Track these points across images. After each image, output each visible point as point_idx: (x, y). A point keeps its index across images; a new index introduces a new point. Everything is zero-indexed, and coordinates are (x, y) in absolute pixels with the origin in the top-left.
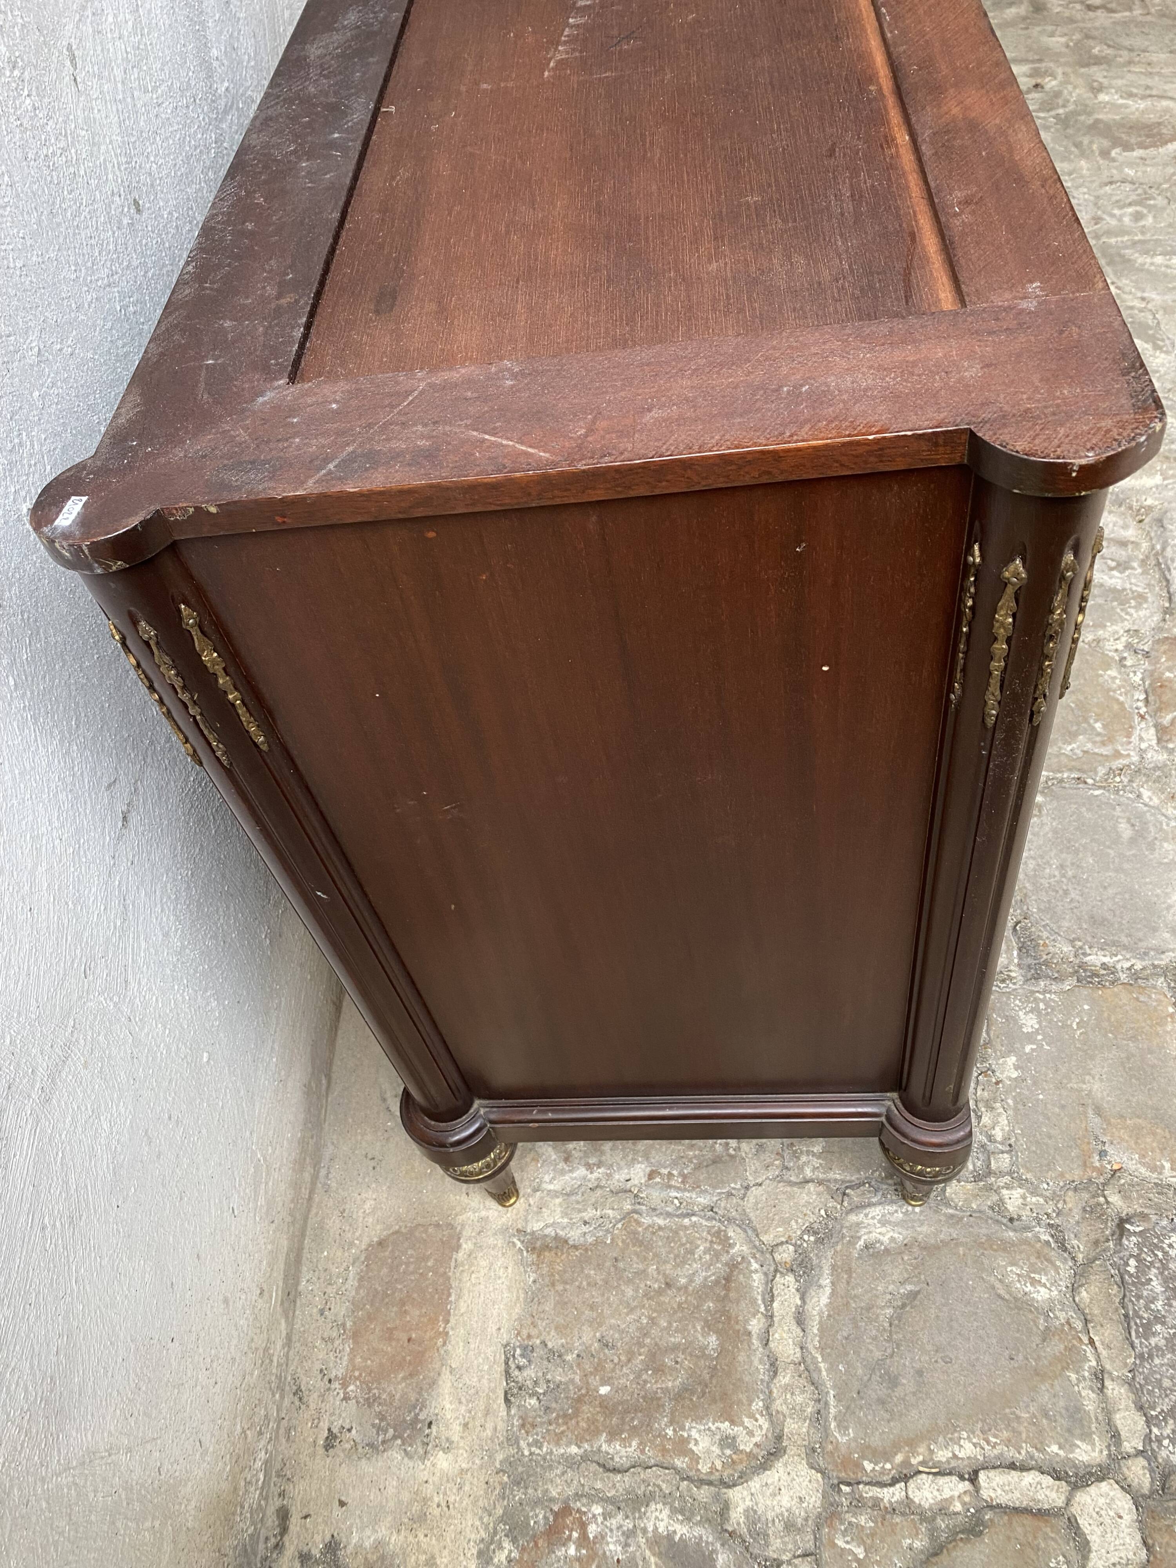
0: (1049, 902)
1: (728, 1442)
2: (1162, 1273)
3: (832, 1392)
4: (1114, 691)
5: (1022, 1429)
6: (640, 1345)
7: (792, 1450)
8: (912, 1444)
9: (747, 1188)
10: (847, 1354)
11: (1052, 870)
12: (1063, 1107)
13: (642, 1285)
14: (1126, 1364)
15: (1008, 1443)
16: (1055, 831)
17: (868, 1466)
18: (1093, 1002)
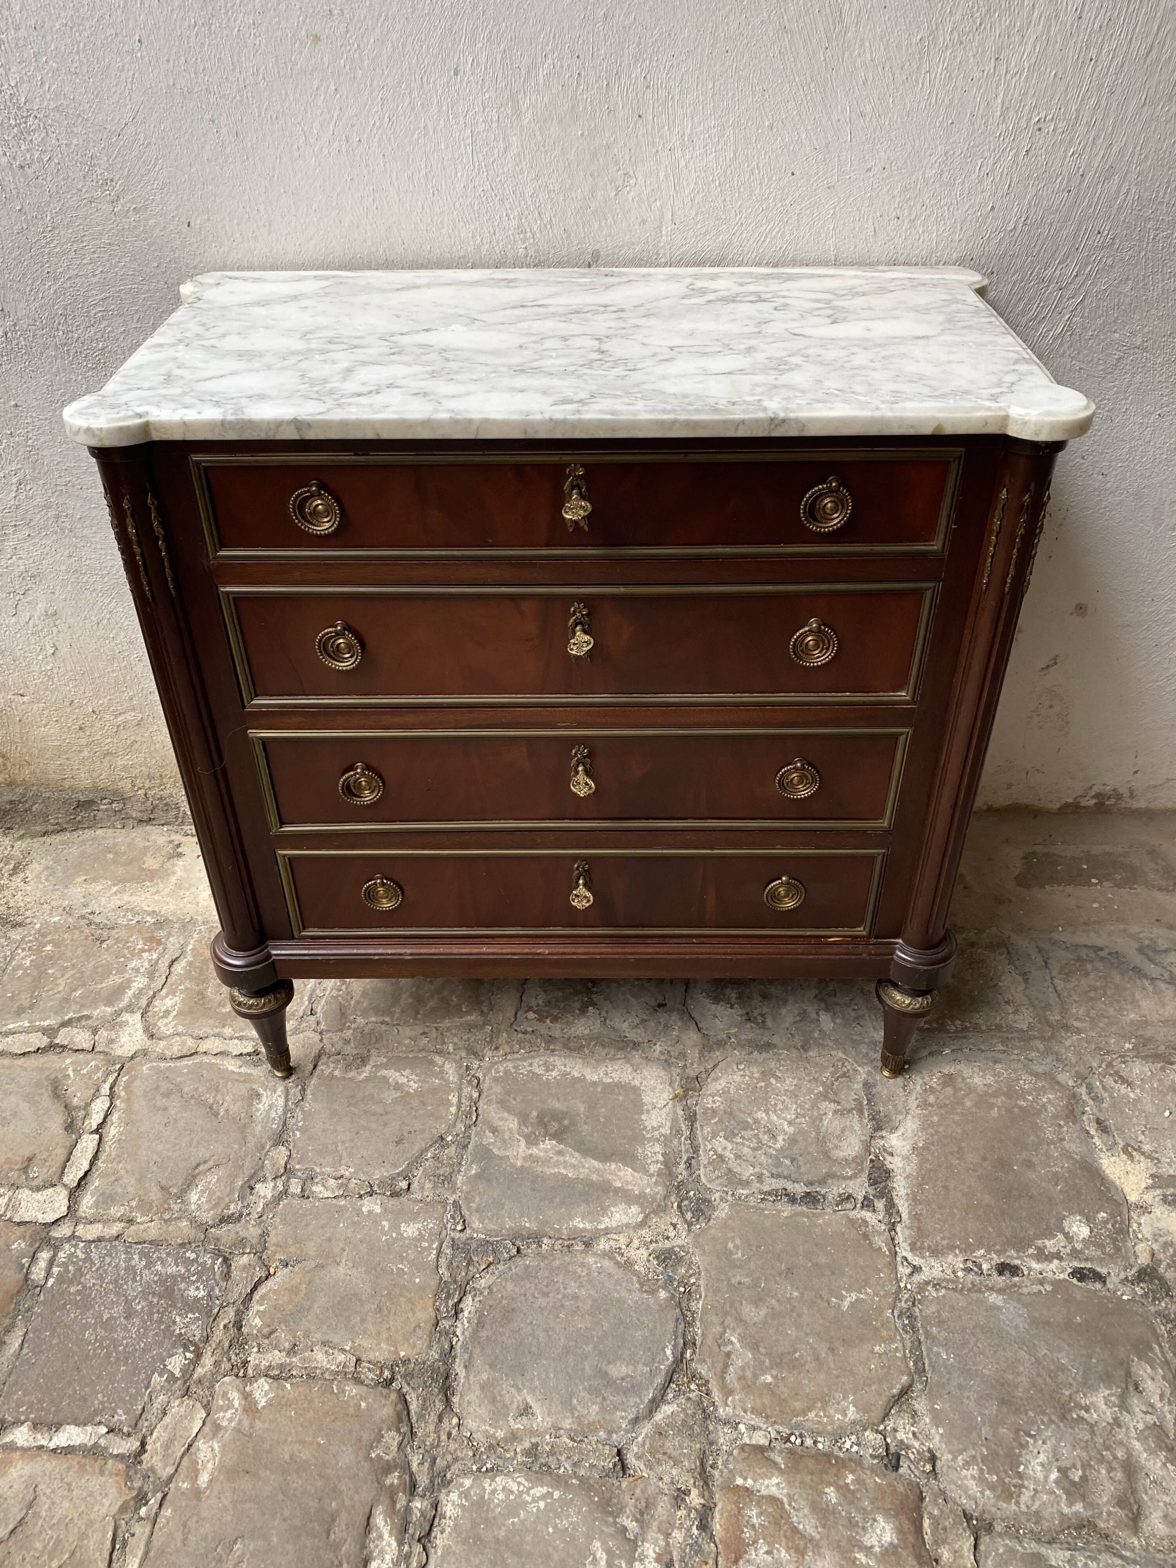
0: (536, 1277)
1: (166, 1014)
2: (180, 1276)
3: (173, 1065)
5: (114, 1164)
7: (149, 1042)
8: (128, 1101)
9: (321, 1033)
10: (193, 1075)
12: (329, 1240)
14: (129, 1237)
15: (109, 1155)
16: (620, 1300)
17: (124, 1079)
18: (422, 1288)
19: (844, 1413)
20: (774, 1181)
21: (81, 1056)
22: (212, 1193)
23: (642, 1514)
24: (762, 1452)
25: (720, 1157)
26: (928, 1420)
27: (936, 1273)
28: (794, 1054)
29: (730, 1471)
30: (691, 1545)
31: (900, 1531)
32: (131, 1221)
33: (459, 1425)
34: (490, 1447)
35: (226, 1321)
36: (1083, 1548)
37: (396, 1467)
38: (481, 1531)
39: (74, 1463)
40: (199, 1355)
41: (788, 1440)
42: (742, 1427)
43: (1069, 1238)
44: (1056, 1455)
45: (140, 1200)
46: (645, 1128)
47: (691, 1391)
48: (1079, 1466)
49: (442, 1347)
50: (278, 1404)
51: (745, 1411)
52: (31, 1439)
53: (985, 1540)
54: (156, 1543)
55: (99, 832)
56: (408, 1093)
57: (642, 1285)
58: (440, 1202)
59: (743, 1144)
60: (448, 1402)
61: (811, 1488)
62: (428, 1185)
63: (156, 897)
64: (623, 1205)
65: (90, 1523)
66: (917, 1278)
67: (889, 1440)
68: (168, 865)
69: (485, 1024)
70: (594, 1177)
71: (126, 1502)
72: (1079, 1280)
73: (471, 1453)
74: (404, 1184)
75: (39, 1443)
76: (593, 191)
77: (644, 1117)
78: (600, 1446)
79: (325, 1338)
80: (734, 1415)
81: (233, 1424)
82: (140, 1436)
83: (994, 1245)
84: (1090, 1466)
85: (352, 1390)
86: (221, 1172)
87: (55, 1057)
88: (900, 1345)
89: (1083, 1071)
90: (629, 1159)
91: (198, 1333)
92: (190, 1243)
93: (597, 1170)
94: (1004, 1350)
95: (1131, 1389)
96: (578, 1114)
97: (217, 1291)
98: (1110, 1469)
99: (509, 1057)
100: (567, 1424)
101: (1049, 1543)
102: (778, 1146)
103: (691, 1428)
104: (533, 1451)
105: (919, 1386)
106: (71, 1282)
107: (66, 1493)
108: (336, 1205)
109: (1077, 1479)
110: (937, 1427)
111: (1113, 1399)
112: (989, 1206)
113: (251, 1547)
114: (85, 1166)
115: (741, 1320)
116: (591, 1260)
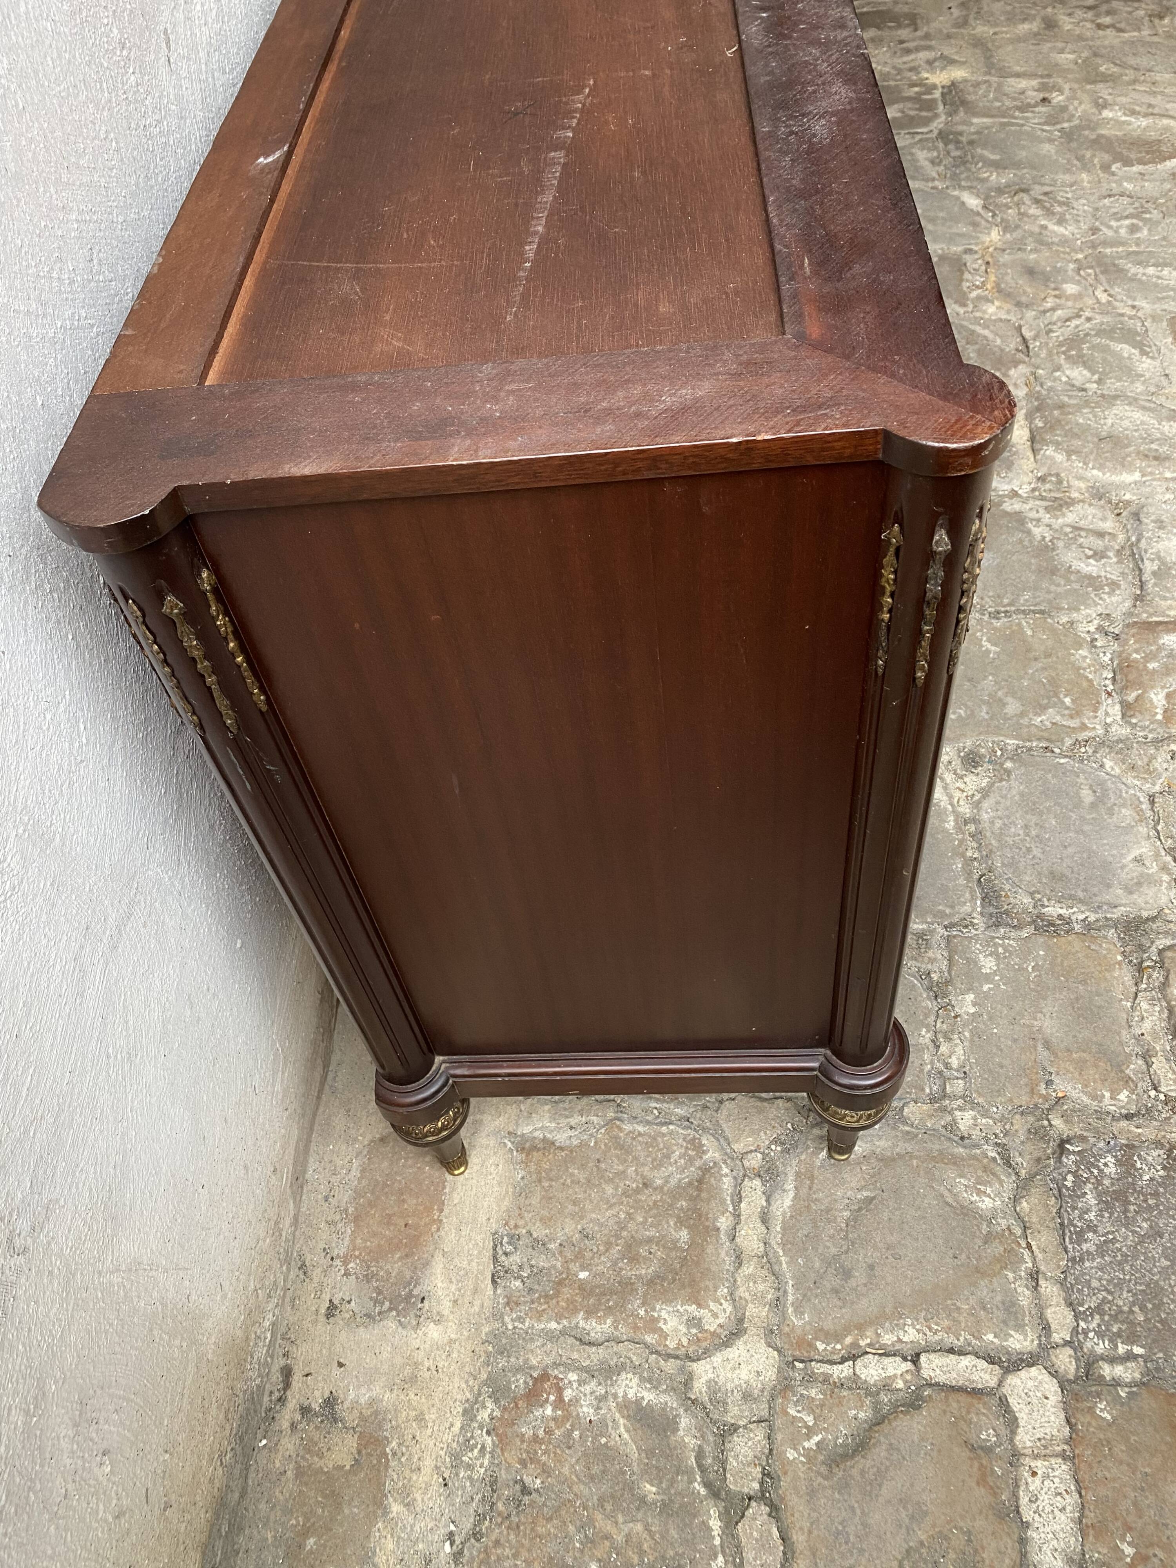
0: (1013, 858)
1: (694, 1322)
2: (1096, 1188)
3: (791, 1282)
4: (1084, 669)
5: (961, 1318)
6: (618, 1237)
7: (752, 1331)
8: (861, 1328)
9: (721, 1102)
10: (806, 1250)
11: (1017, 829)
12: (1015, 1041)
13: (622, 1185)
14: (1059, 1266)
15: (948, 1330)
16: (1022, 794)
17: (821, 1346)
18: (1048, 948)
19: (1085, 658)
21: (781, 1436)
22: (979, 1181)
24: (1127, 706)
26: (1076, 615)
29: (1152, 723)
31: (1168, 633)
32: (1035, 1274)
36: (1140, 555)
41: (1111, 693)
42: (1109, 720)
44: (1079, 559)
47: (1087, 751)
48: (1083, 550)
49: (1103, 926)
51: (1096, 717)
57: (1001, 780)
58: (948, 942)
60: (1153, 919)
61: (1153, 676)
62: (930, 954)
63: (431, 1416)
67: (1097, 637)
68: (352, 1419)
74: (934, 976)
80: (1100, 724)
84: (1080, 544)
86: (949, 1175)
91: (1155, 1153)
92: (1053, 1188)
94: (1014, 566)
97: (1102, 1144)
98: (1080, 536)
100: (1143, 830)
101: (1141, 569)
103: (1122, 748)
106: (1132, 1324)
108: (971, 1042)
109: (1092, 553)
110: (1080, 610)
111: (1033, 524)
114: (968, 1361)
115: (1021, 714)
116: (984, 818)
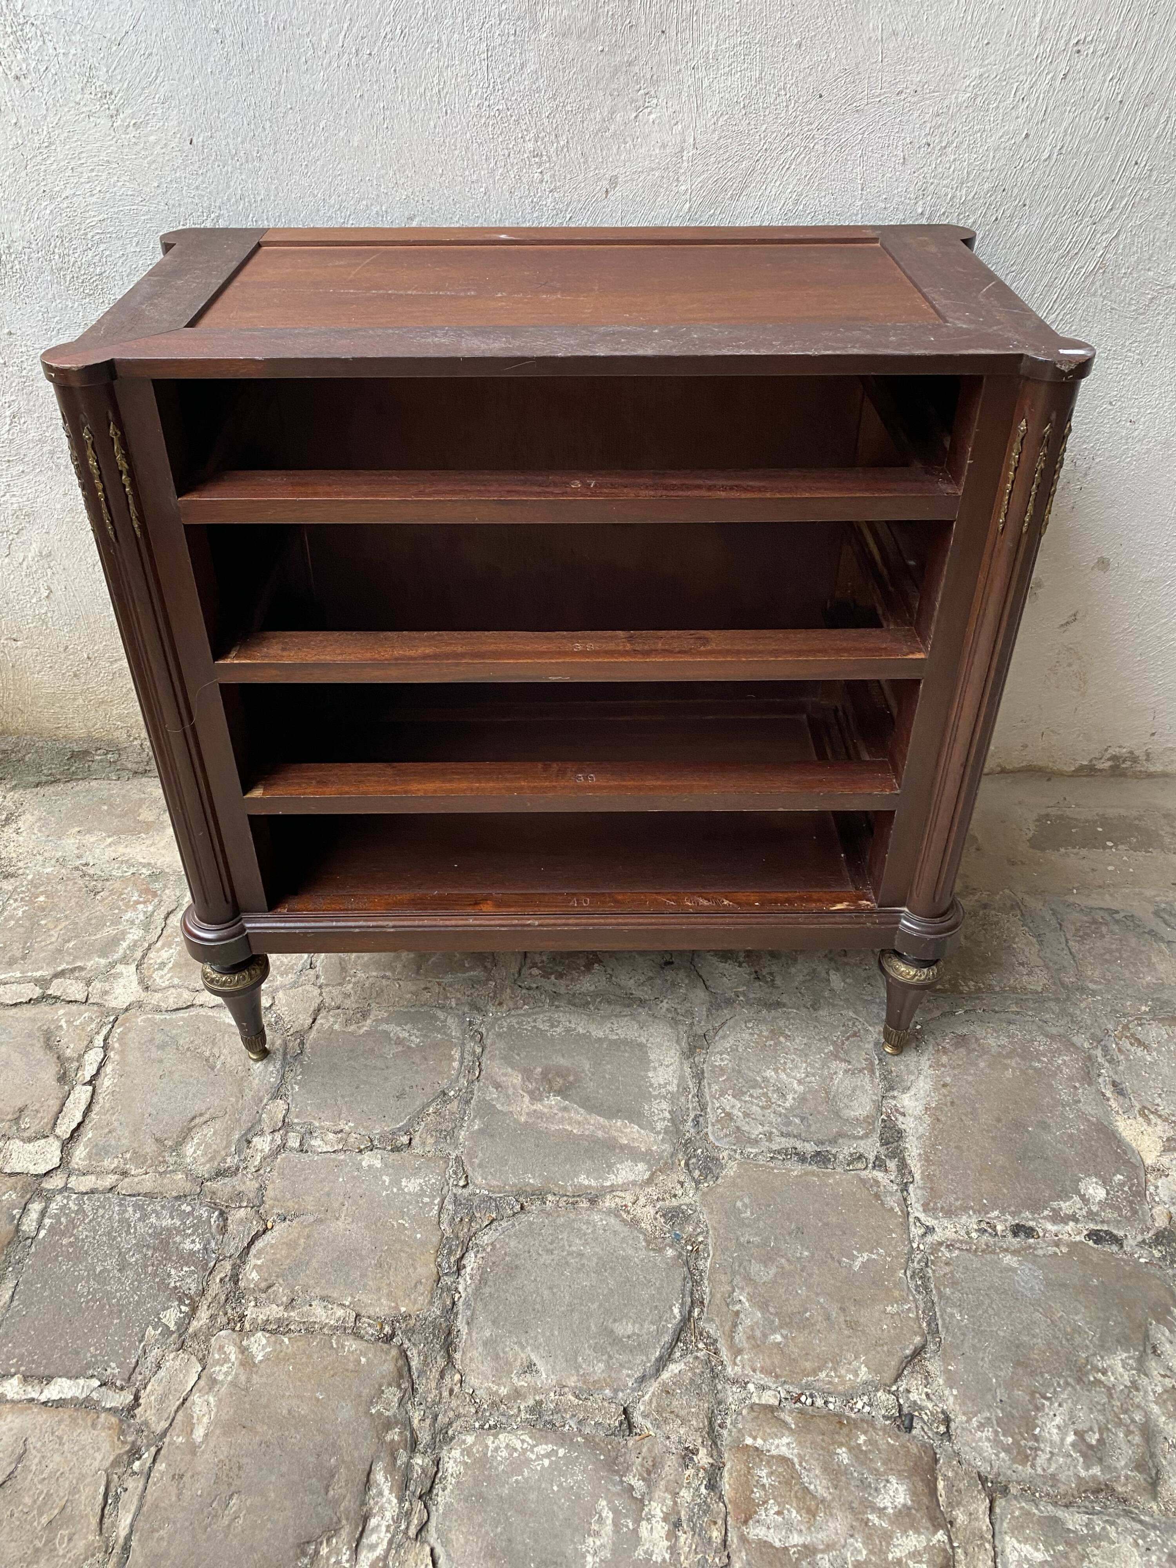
0: (540, 1234)
1: (162, 966)
2: (175, 1228)
4: (835, 1370)
5: (108, 1116)
7: (144, 994)
8: (122, 1053)
11: (578, 1244)
12: (328, 1194)
14: (123, 1189)
15: (102, 1107)
16: (626, 1258)
17: (118, 1031)
18: (423, 1243)
19: (856, 1373)
20: (783, 1139)
21: (74, 1007)
22: (208, 1146)
23: (649, 1473)
24: (772, 1412)
25: (728, 1115)
26: (941, 1382)
27: (950, 1234)
28: (804, 1012)
29: (740, 1431)
30: (699, 1505)
31: (914, 1493)
32: (125, 1174)
33: (461, 1382)
34: (494, 1404)
35: (222, 1275)
36: (1101, 1512)
37: (397, 1423)
38: (484, 1489)
39: (66, 1416)
40: (194, 1309)
41: (798, 1400)
42: (751, 1387)
43: (1085, 1200)
44: (1072, 1419)
45: (135, 1152)
46: (651, 1085)
47: (699, 1349)
48: (1096, 1430)
49: (444, 1303)
50: (276, 1359)
51: (754, 1371)
52: (22, 1392)
53: (1000, 1503)
54: (150, 1498)
55: (93, 783)
56: (409, 1047)
57: (648, 1243)
58: (441, 1158)
59: (752, 1103)
60: (450, 1359)
61: (823, 1448)
62: (430, 1141)
63: (152, 849)
64: (629, 1163)
65: (82, 1477)
66: (929, 1239)
67: (901, 1401)
69: (488, 980)
70: (600, 1134)
71: (119, 1456)
72: (1095, 1242)
73: (473, 1410)
74: (405, 1139)
75: (29, 1396)
76: (613, 112)
77: (650, 1074)
78: (606, 1404)
79: (324, 1293)
80: (743, 1374)
81: (229, 1378)
82: (134, 1390)
83: (1009, 1206)
84: (1108, 1429)
85: (351, 1345)
86: (218, 1124)
87: (47, 1008)
88: (913, 1305)
89: (1099, 1033)
90: (635, 1115)
91: (193, 1286)
92: (185, 1196)
93: (603, 1127)
94: (1020, 1311)
95: (1149, 1351)
96: (583, 1071)
97: (213, 1244)
98: (1128, 1433)
99: (513, 1012)
100: (572, 1381)
101: (1066, 1506)
102: (787, 1105)
103: (699, 1387)
104: (537, 1409)
105: (932, 1347)
106: (63, 1234)
107: (57, 1446)
108: (334, 1160)
109: (1094, 1442)
110: (951, 1388)
111: (1131, 1362)
112: (1003, 1167)
113: (248, 1503)
114: (79, 1119)
115: (750, 1279)
116: (597, 1218)
